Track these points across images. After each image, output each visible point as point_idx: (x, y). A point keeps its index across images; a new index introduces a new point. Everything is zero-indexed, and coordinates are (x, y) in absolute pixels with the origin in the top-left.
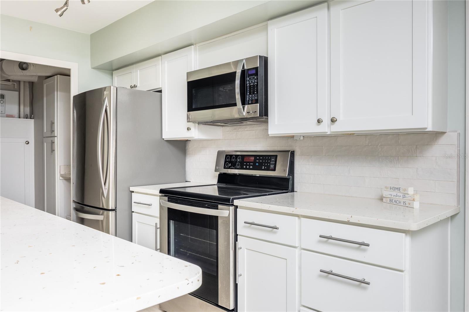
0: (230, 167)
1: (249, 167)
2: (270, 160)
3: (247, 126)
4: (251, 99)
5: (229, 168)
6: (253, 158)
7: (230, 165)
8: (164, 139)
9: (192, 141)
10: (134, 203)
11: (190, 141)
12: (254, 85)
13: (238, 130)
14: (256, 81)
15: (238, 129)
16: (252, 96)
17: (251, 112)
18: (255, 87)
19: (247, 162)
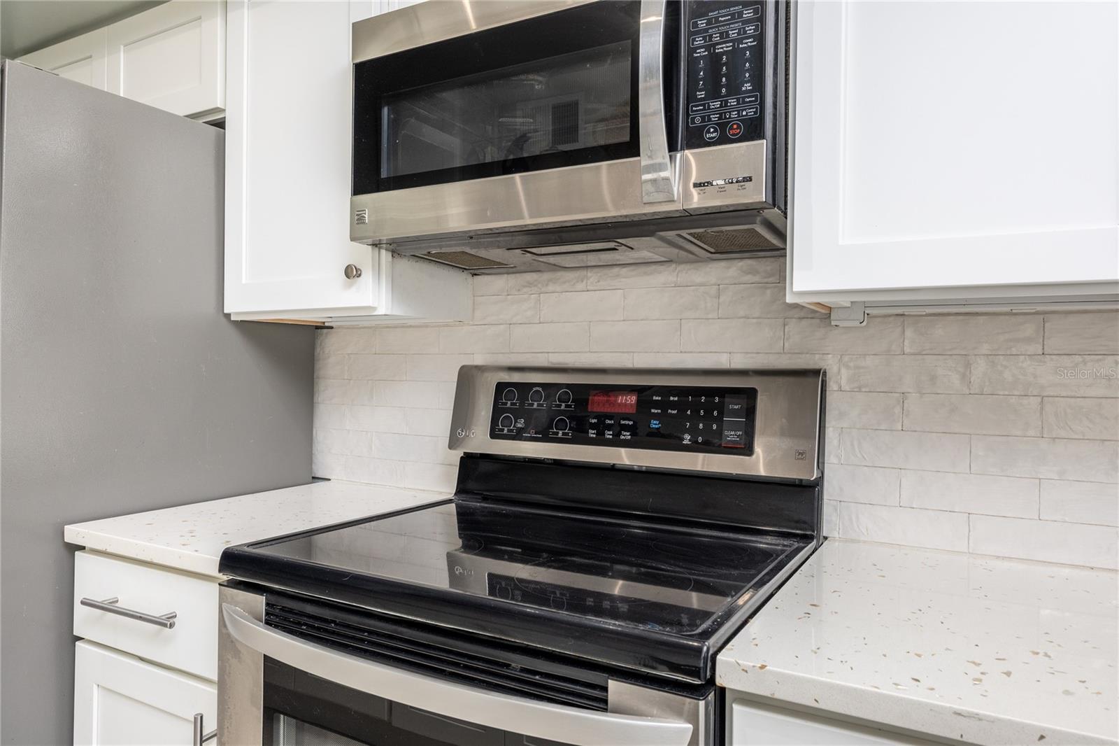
0: (520, 431)
1: (617, 435)
2: (721, 408)
3: (590, 273)
4: (714, 118)
5: (518, 436)
6: (632, 399)
7: (519, 425)
8: (228, 316)
9: (339, 327)
10: (82, 603)
11: (332, 328)
12: (735, 53)
13: (543, 290)
14: (750, 29)
15: (547, 285)
16: (725, 104)
17: (721, 182)
18: (747, 60)
19: (602, 417)
